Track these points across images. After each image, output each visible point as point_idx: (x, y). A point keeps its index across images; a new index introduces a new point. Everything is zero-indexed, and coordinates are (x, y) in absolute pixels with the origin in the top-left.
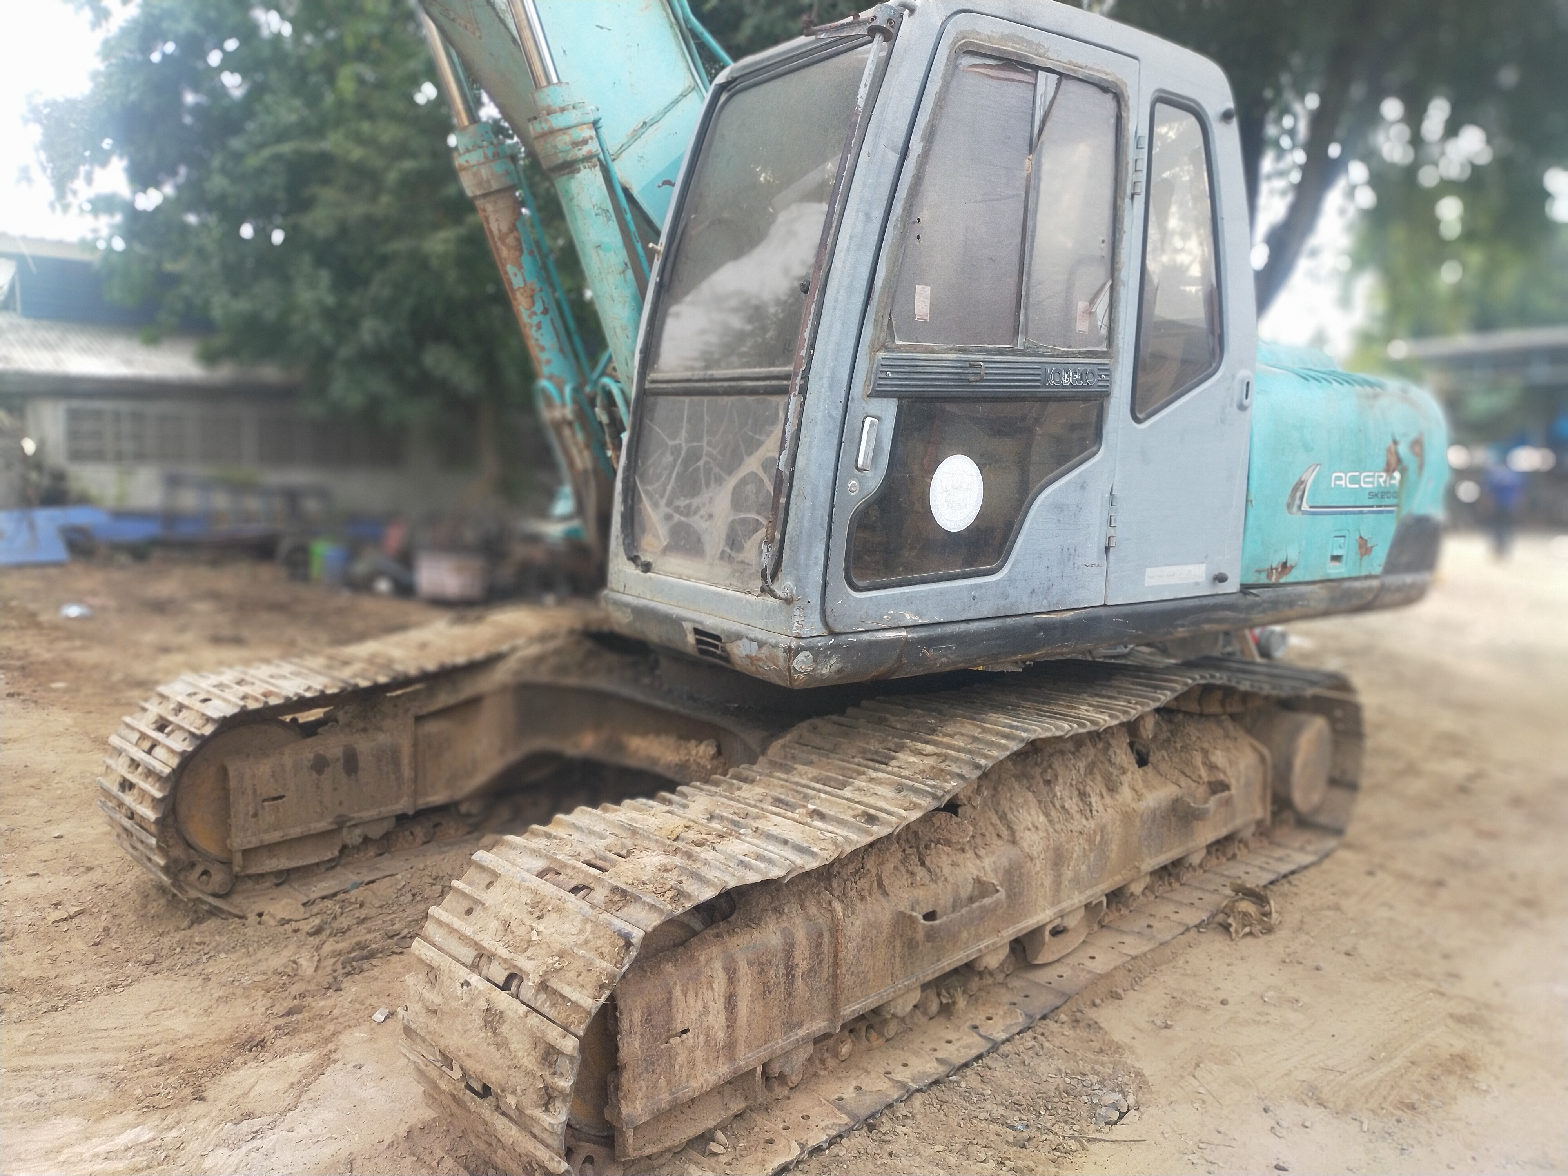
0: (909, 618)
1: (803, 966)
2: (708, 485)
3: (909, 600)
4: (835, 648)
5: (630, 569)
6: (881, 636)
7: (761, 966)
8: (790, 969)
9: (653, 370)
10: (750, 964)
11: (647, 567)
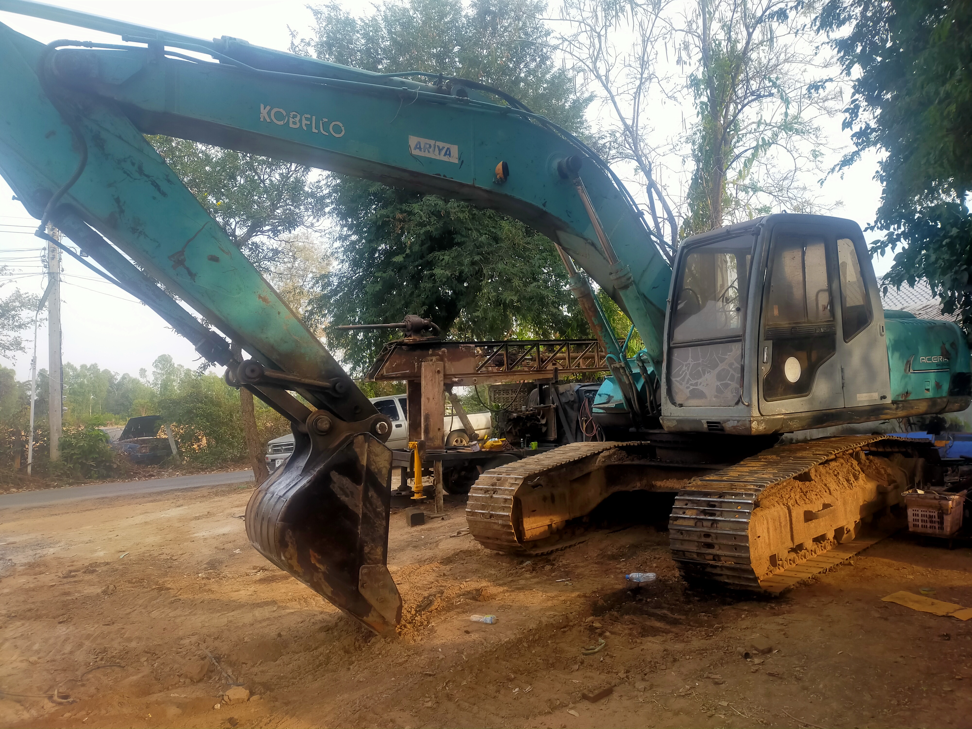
0: (784, 411)
2: (704, 374)
4: (763, 420)
5: (672, 407)
6: (776, 417)
9: (672, 340)
11: (681, 405)
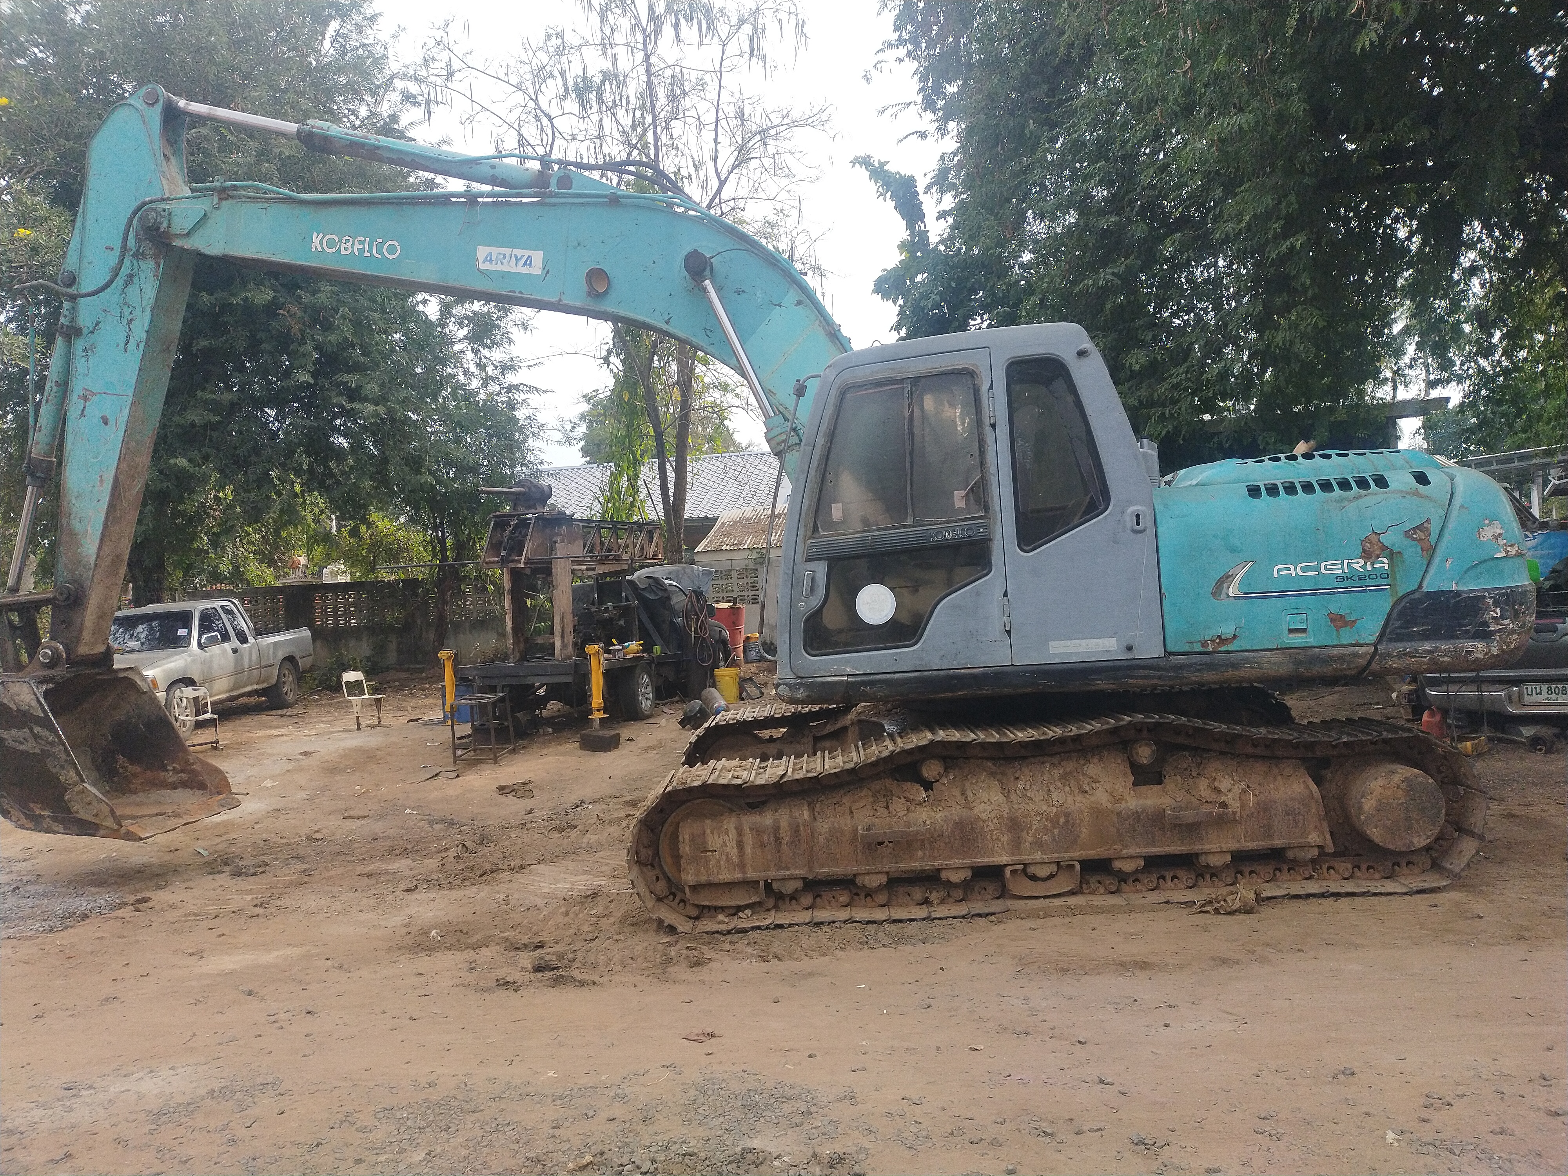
0: (849, 670)
1: (786, 839)
3: (847, 661)
4: (800, 684)
6: (829, 679)
7: (758, 832)
8: (778, 839)
10: (751, 829)
